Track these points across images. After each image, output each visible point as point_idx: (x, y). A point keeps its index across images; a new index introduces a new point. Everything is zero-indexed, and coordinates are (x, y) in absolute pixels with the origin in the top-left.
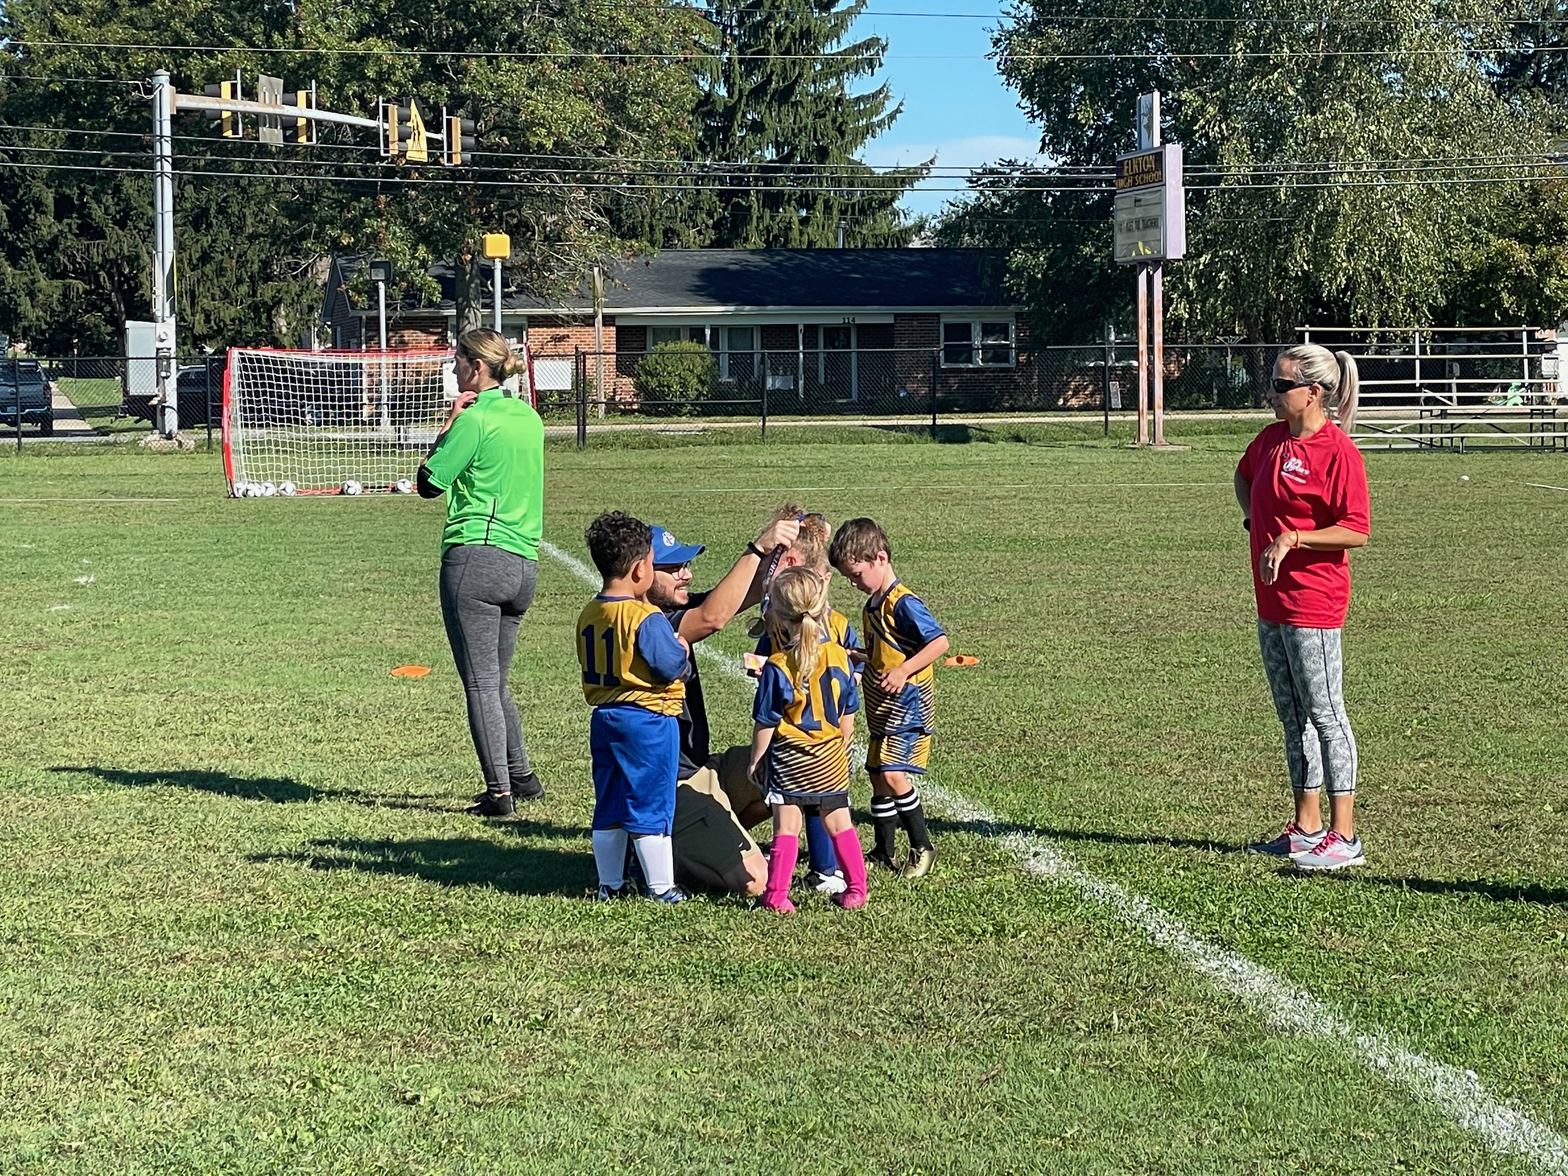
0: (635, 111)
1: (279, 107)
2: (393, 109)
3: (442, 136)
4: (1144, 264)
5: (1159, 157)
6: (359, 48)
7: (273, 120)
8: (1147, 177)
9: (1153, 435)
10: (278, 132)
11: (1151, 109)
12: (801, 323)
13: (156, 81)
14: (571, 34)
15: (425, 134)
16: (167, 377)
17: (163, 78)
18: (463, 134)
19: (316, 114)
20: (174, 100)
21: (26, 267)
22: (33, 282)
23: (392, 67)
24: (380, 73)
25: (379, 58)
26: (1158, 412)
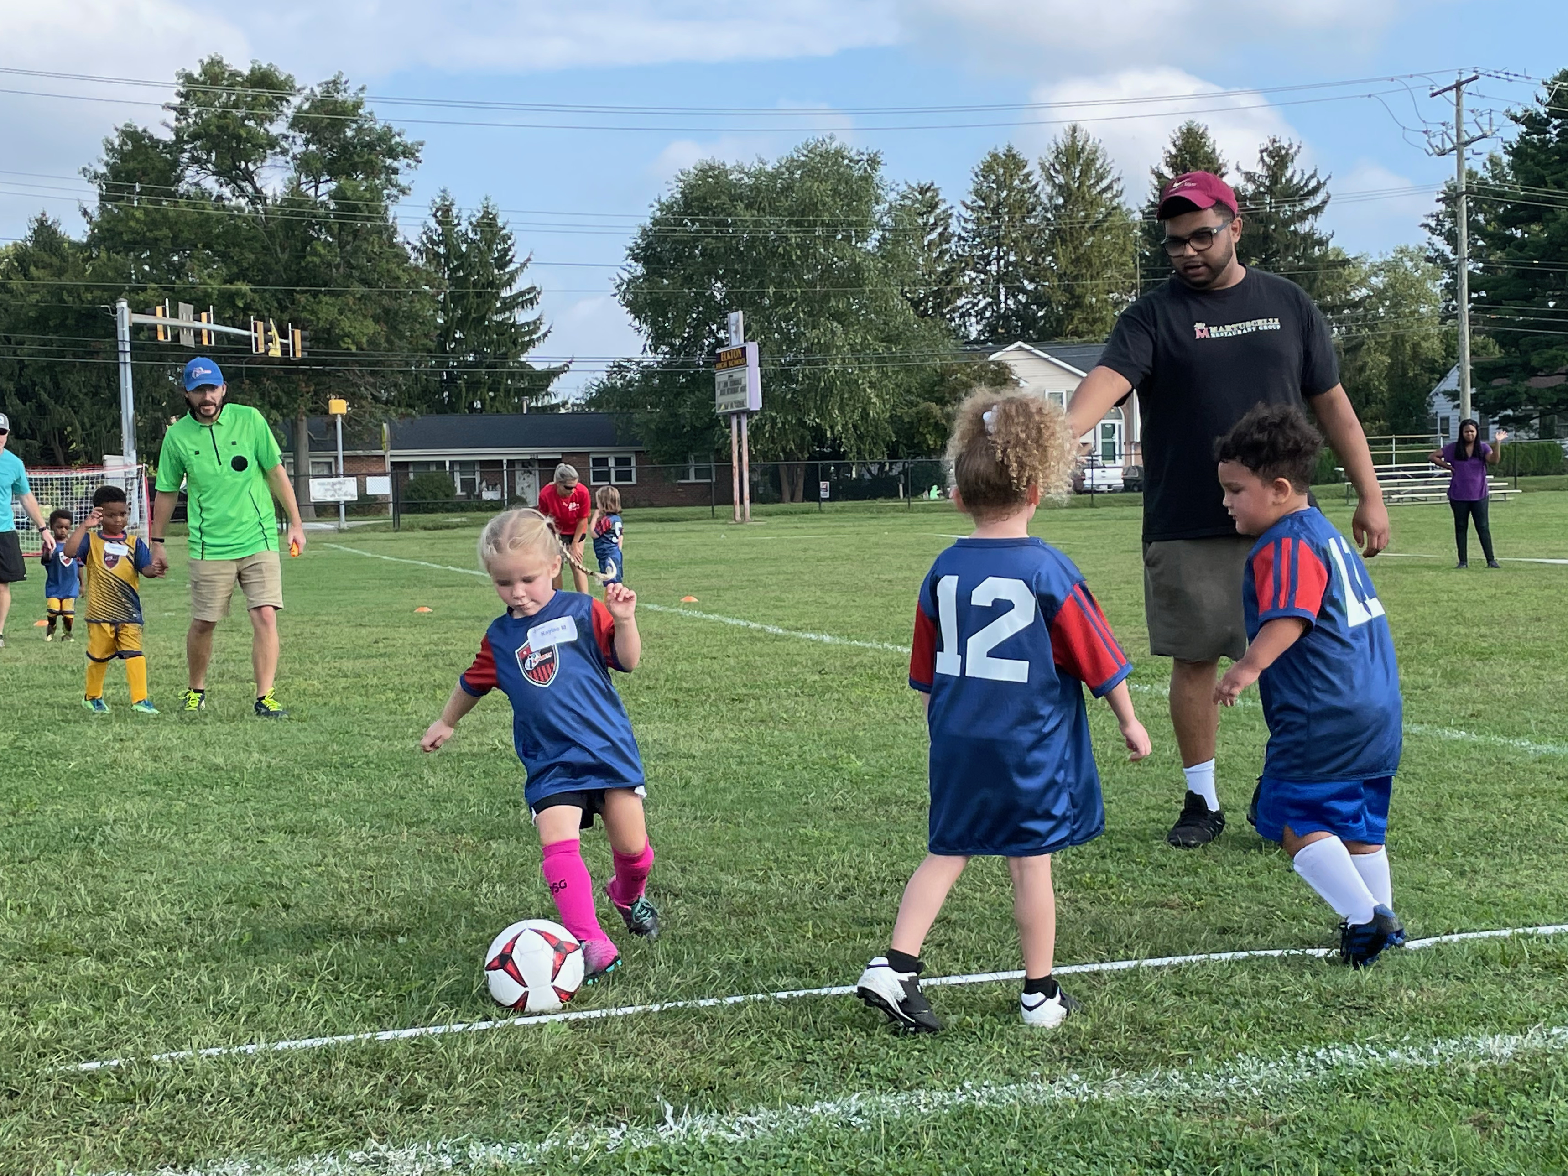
1: (191, 322)
3: (289, 341)
4: (733, 413)
5: (744, 349)
7: (189, 329)
8: (736, 362)
9: (743, 514)
10: (192, 337)
11: (737, 321)
12: (505, 458)
13: (118, 306)
15: (279, 340)
17: (123, 304)
18: (302, 339)
19: (213, 327)
20: (130, 318)
26: (747, 502)
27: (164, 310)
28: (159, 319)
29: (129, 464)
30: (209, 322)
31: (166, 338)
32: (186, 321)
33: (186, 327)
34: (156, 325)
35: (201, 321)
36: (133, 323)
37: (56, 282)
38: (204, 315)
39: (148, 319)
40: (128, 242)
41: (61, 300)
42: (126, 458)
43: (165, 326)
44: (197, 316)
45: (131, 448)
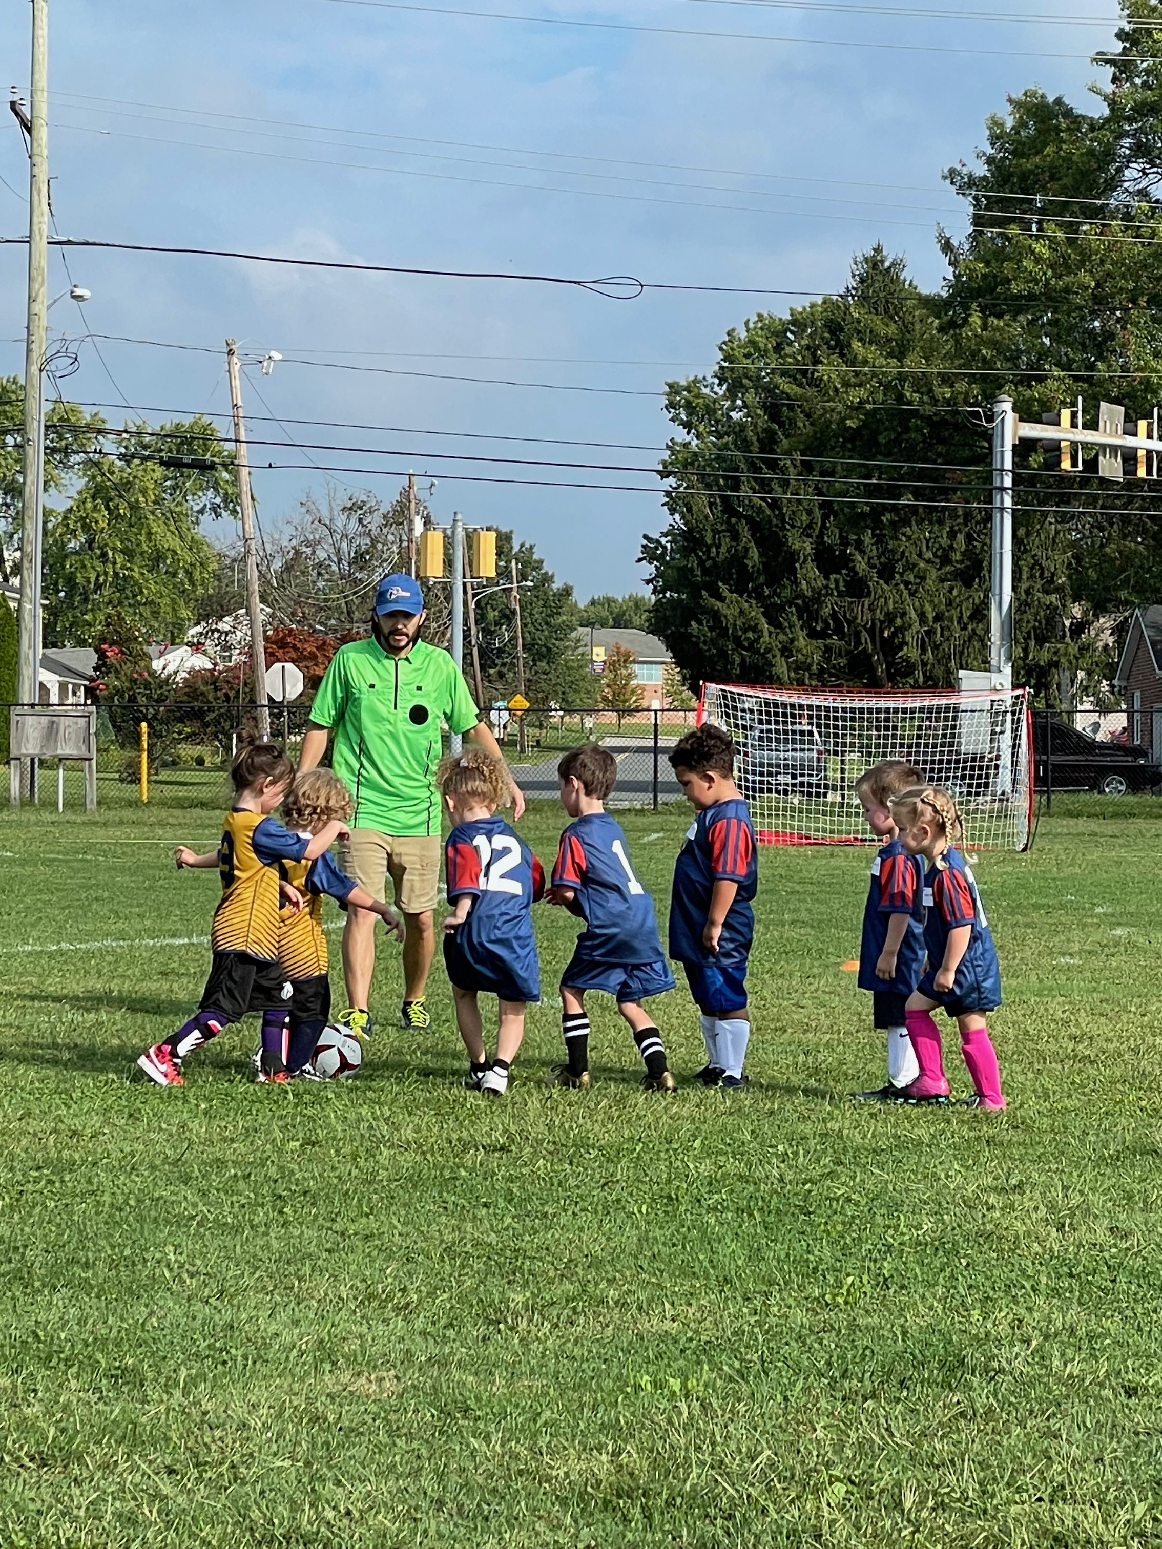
1: (1119, 437)
7: (1114, 451)
10: (1118, 464)
13: (998, 408)
16: (1002, 732)
17: (1005, 404)
19: (1156, 445)
20: (1016, 430)
21: (786, 624)
22: (792, 641)
27: (1074, 415)
28: (1065, 431)
29: (999, 687)
30: (1150, 436)
31: (1074, 464)
32: (1110, 435)
33: (1110, 446)
34: (1059, 441)
35: (1135, 435)
36: (1020, 439)
37: (892, 367)
38: (1142, 424)
39: (1047, 431)
40: (1020, 297)
41: (900, 398)
42: (994, 676)
43: (1074, 444)
44: (1130, 425)
45: (1003, 658)
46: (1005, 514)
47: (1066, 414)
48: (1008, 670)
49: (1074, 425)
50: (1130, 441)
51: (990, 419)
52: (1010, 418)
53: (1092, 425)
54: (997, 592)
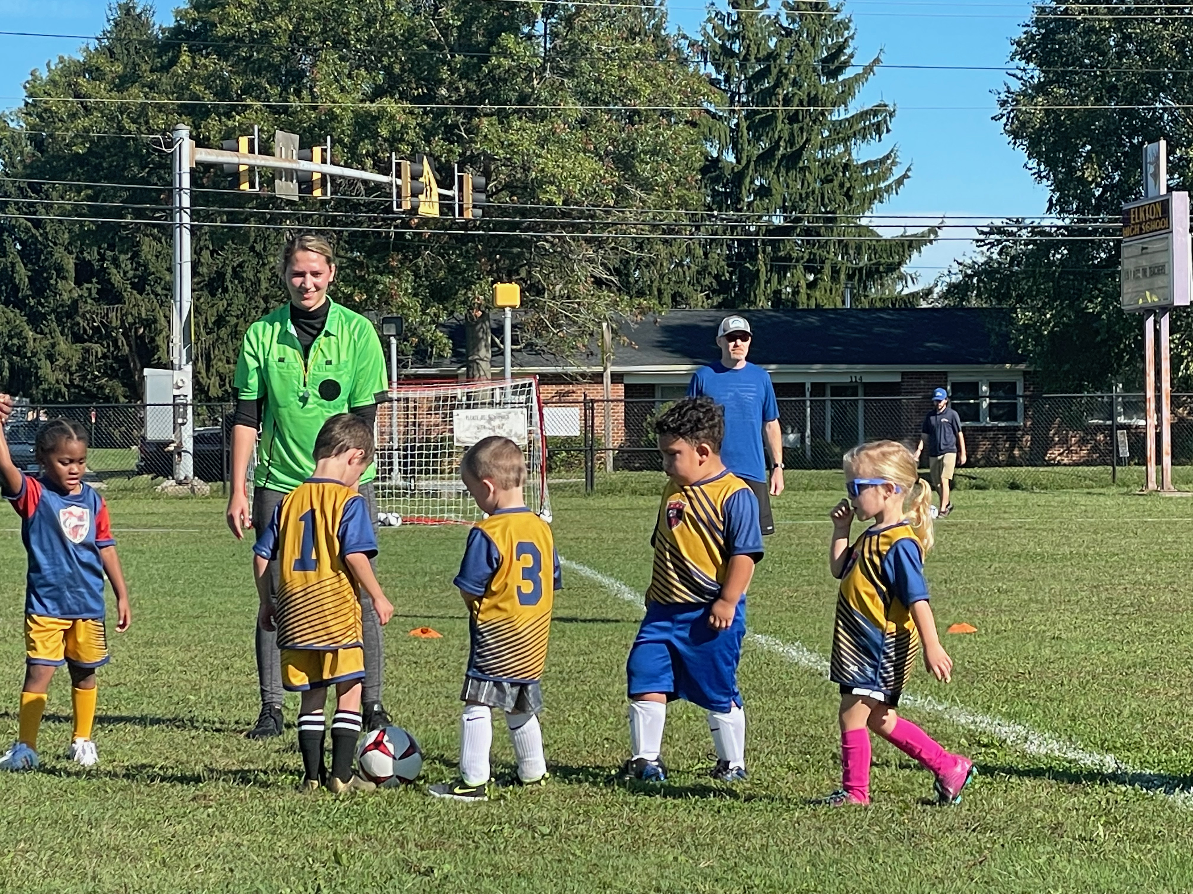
0: (645, 170)
1: (295, 162)
2: (406, 165)
3: (454, 192)
4: (1150, 311)
5: (1165, 206)
6: (373, 107)
7: (289, 174)
8: (1154, 226)
9: (1161, 483)
10: (294, 186)
11: (1158, 158)
12: (808, 382)
13: (176, 135)
14: (582, 95)
15: (436, 191)
16: (184, 424)
17: (184, 132)
18: (475, 189)
19: (330, 169)
20: (192, 155)
21: (47, 330)
22: (53, 345)
23: (405, 126)
24: (393, 132)
25: (392, 117)
26: (1167, 459)
27: (251, 142)
28: (244, 156)
29: (180, 384)
30: (324, 161)
31: (252, 186)
32: (286, 159)
33: (286, 170)
34: (238, 165)
35: (311, 160)
36: (197, 163)
38: (317, 151)
39: (223, 156)
42: (176, 373)
43: (251, 169)
44: (307, 152)
45: (184, 358)
46: (184, 229)
47: (244, 142)
48: (189, 368)
49: (251, 151)
50: (304, 165)
51: (169, 145)
52: (187, 144)
53: (266, 150)
54: (178, 299)
